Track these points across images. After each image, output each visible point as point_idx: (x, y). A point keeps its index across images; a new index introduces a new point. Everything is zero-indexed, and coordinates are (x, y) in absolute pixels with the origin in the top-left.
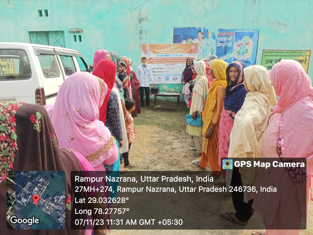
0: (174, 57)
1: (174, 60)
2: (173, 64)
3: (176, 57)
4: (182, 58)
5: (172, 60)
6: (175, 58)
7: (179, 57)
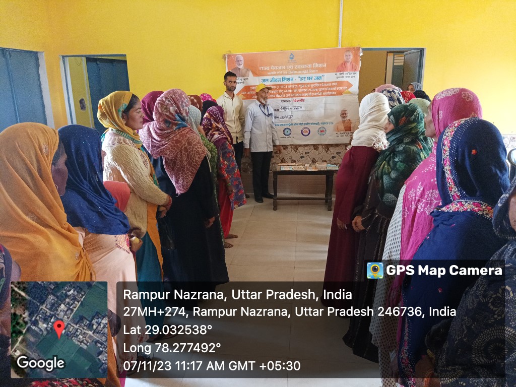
0: (303, 82)
1: (303, 88)
2: (300, 98)
3: (307, 81)
4: (321, 83)
5: (299, 88)
6: (305, 84)
7: (313, 81)
